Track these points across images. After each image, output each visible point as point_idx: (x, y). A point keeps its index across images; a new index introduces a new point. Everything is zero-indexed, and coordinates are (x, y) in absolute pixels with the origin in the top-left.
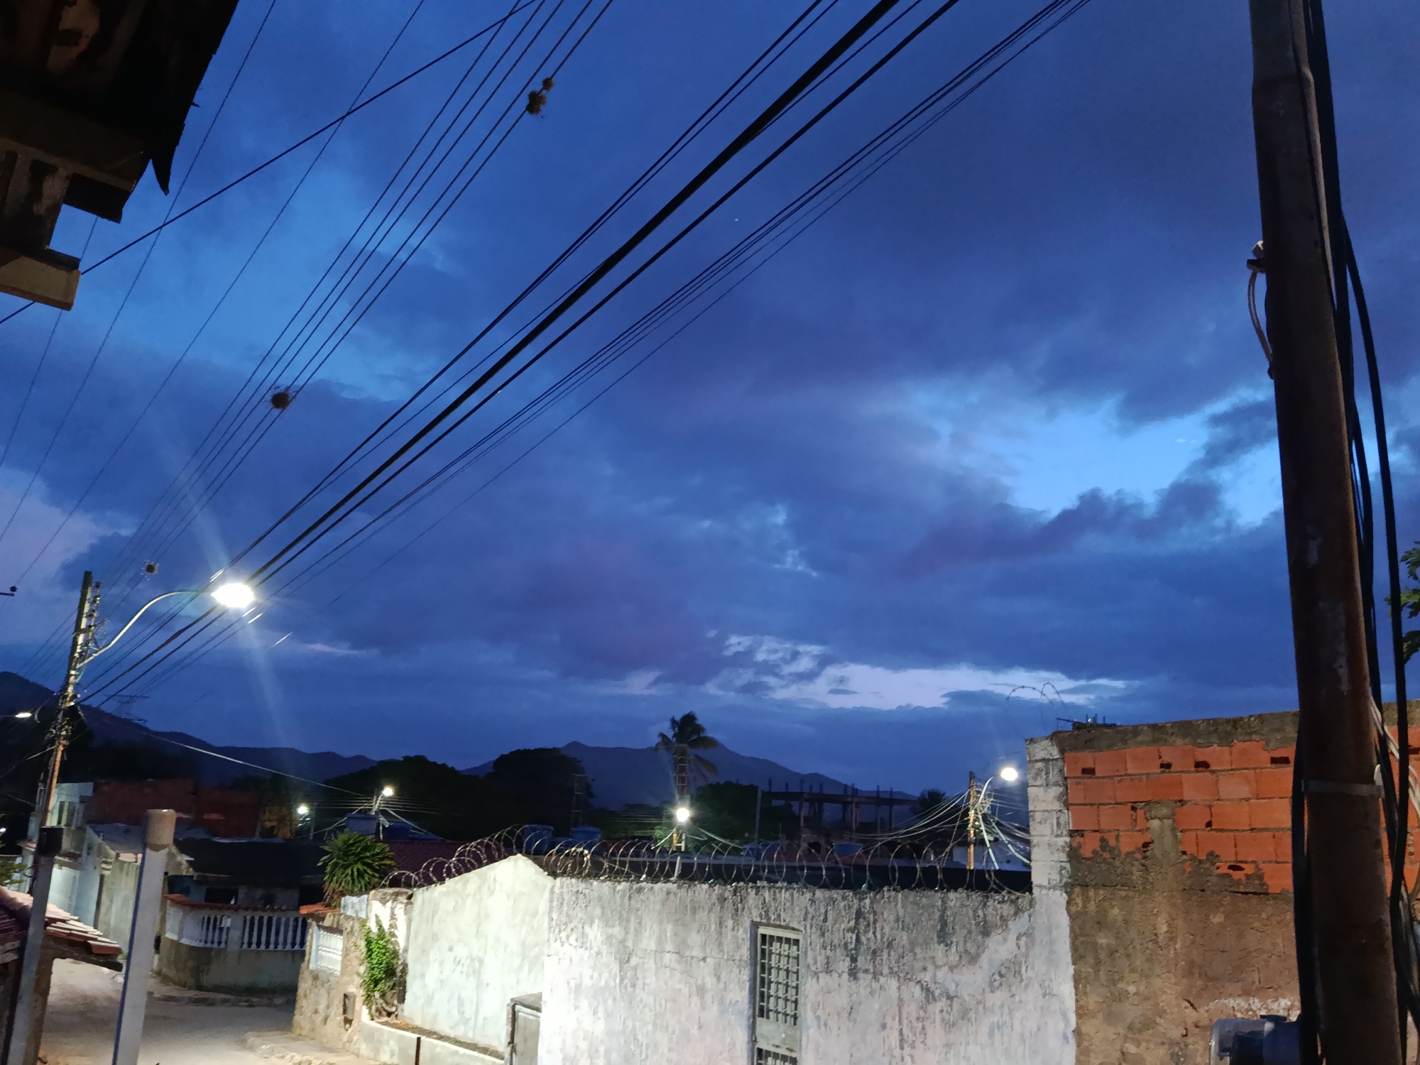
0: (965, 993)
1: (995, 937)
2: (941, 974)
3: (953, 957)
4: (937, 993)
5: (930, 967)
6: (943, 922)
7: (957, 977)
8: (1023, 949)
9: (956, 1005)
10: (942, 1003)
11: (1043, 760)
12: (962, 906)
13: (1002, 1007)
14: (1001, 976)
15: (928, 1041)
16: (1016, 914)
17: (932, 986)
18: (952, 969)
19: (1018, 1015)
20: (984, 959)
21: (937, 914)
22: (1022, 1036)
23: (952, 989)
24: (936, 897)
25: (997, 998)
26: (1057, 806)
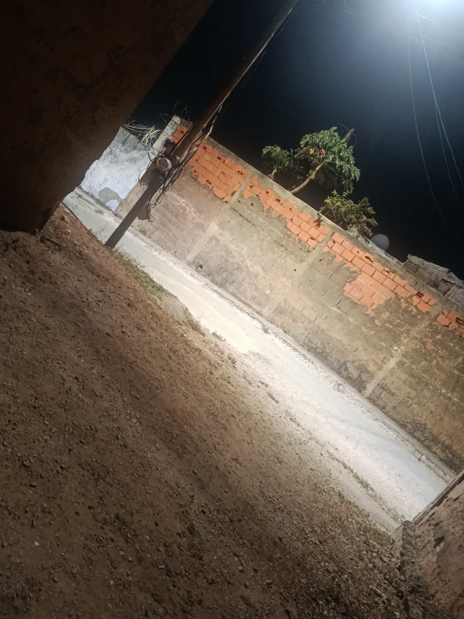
0: (120, 158)
1: (135, 151)
2: (117, 150)
3: (123, 149)
4: (113, 153)
5: (116, 147)
6: (126, 139)
7: (120, 153)
8: (140, 158)
9: (116, 159)
10: (113, 156)
11: (175, 122)
12: (133, 139)
13: (126, 166)
14: (131, 159)
15: (104, 162)
16: (144, 150)
17: (113, 151)
18: (121, 151)
19: (129, 170)
20: (129, 154)
21: (126, 137)
22: (127, 174)
23: (118, 155)
24: (128, 133)
25: (127, 164)
26: (170, 134)
